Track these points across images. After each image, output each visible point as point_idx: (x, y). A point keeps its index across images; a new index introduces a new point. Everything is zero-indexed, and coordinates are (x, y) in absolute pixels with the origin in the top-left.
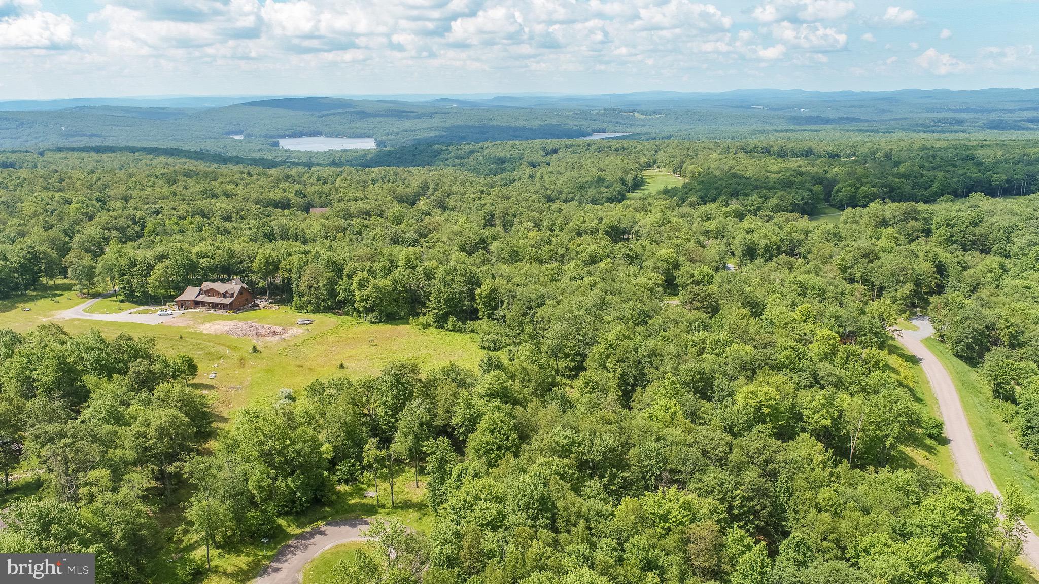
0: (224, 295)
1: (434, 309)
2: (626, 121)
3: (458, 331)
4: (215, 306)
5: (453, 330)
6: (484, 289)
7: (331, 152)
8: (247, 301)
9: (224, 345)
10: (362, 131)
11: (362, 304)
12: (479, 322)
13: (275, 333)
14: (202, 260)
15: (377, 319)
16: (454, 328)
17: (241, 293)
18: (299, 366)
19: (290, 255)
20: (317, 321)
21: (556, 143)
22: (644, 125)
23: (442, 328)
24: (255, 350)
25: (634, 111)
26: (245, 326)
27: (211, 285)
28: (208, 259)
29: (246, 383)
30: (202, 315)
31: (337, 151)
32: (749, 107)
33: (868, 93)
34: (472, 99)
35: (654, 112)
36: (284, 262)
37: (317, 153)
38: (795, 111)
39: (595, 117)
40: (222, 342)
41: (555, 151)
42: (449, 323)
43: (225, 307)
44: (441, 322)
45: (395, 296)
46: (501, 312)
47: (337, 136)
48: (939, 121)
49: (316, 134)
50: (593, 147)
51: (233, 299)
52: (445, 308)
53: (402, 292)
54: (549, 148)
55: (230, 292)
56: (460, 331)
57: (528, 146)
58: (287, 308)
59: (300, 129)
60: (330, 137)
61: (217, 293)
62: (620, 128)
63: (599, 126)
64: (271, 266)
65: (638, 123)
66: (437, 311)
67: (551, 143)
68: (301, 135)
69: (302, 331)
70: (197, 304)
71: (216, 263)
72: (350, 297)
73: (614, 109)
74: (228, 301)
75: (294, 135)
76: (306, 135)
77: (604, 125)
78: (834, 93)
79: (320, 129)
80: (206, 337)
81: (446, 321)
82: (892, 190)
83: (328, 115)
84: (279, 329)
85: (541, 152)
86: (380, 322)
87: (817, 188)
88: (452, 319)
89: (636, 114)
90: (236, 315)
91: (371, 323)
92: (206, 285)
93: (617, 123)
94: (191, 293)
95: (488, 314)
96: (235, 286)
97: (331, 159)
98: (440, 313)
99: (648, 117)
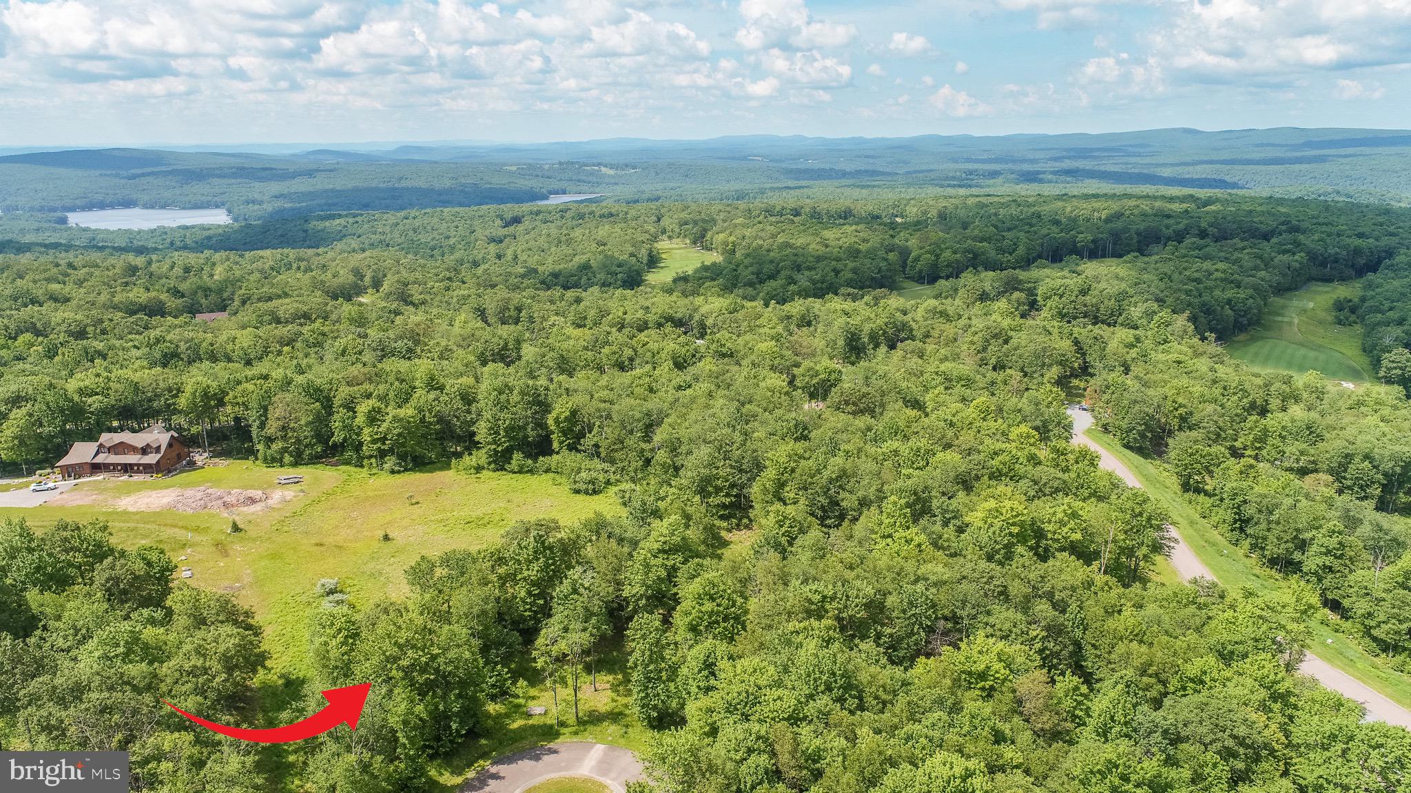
0: (144, 451)
1: (489, 443)
2: (590, 179)
3: (527, 472)
4: (127, 469)
5: (520, 472)
6: (560, 409)
7: (164, 231)
8: (179, 458)
9: (176, 526)
10: (204, 199)
11: (375, 447)
12: (555, 457)
13: (253, 501)
14: (90, 400)
15: (401, 466)
16: (522, 468)
17: (170, 445)
18: (317, 545)
19: (239, 383)
20: (306, 477)
21: (516, 210)
22: (616, 184)
23: (503, 469)
24: (236, 528)
25: (599, 164)
26: (199, 495)
27: (117, 438)
28: (99, 397)
29: (247, 580)
30: (110, 485)
31: (172, 229)
32: (745, 158)
33: (883, 139)
34: (363, 150)
35: (627, 166)
36: (231, 394)
37: (139, 232)
38: (802, 163)
39: (548, 174)
40: (169, 522)
41: (517, 220)
42: (513, 462)
43: (148, 469)
44: (500, 461)
45: (423, 430)
46: (589, 441)
47: (163, 207)
48: (971, 174)
49: (128, 204)
50: (568, 215)
51: (159, 456)
52: (505, 442)
53: (431, 423)
54: (508, 216)
55: (155, 446)
56: (531, 471)
57: (477, 214)
58: (249, 463)
59: (100, 197)
60: (152, 207)
61: (133, 449)
62: (585, 188)
63: (555, 185)
64: (212, 401)
65: (606, 180)
66: (494, 447)
67: (510, 210)
68: (102, 206)
69: (292, 494)
70: (96, 468)
71: (113, 402)
72: (354, 437)
73: (572, 163)
74: (152, 459)
75: (89, 207)
76: (112, 206)
77: (563, 185)
78: (843, 139)
79: (134, 196)
80: (137, 517)
81: (509, 461)
82: (976, 256)
83: (143, 175)
84: (257, 494)
85: (498, 222)
86: (406, 470)
87: (892, 256)
88: (517, 457)
89: (603, 169)
90: (168, 480)
91: (393, 472)
92: (106, 438)
93: (579, 181)
94: (81, 452)
95: (569, 445)
96: (158, 435)
97: (168, 241)
98: (500, 449)
99: (619, 172)
